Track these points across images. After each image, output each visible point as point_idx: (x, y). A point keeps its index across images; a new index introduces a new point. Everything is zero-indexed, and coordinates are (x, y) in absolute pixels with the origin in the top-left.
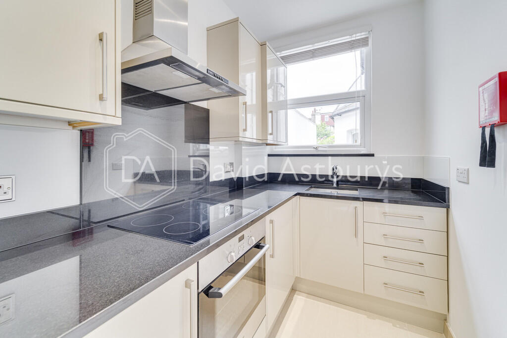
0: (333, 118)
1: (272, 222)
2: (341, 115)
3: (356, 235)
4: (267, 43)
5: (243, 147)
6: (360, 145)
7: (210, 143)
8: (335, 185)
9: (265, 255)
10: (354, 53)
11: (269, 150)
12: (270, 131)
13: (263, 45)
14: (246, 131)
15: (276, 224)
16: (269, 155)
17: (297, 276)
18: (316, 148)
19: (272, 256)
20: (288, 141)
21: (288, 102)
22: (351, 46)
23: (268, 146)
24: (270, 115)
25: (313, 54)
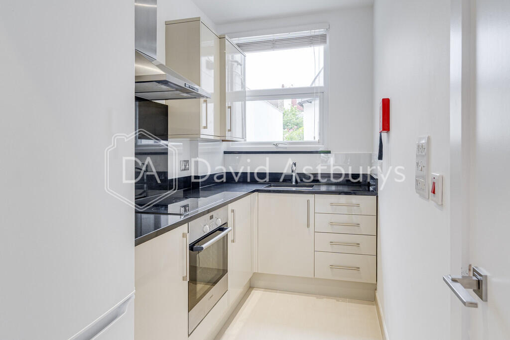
0: (302, 106)
1: (233, 211)
2: (311, 102)
3: (308, 226)
4: (226, 37)
5: (199, 144)
6: (319, 142)
7: (169, 140)
8: (294, 183)
9: (227, 235)
10: (312, 48)
11: (225, 146)
12: (228, 127)
13: (222, 38)
14: (206, 128)
15: (236, 212)
16: (225, 153)
17: (255, 272)
18: (276, 145)
19: (233, 241)
20: (247, 137)
21: (247, 94)
22: (311, 40)
23: (223, 142)
24: (228, 111)
25: (274, 44)
